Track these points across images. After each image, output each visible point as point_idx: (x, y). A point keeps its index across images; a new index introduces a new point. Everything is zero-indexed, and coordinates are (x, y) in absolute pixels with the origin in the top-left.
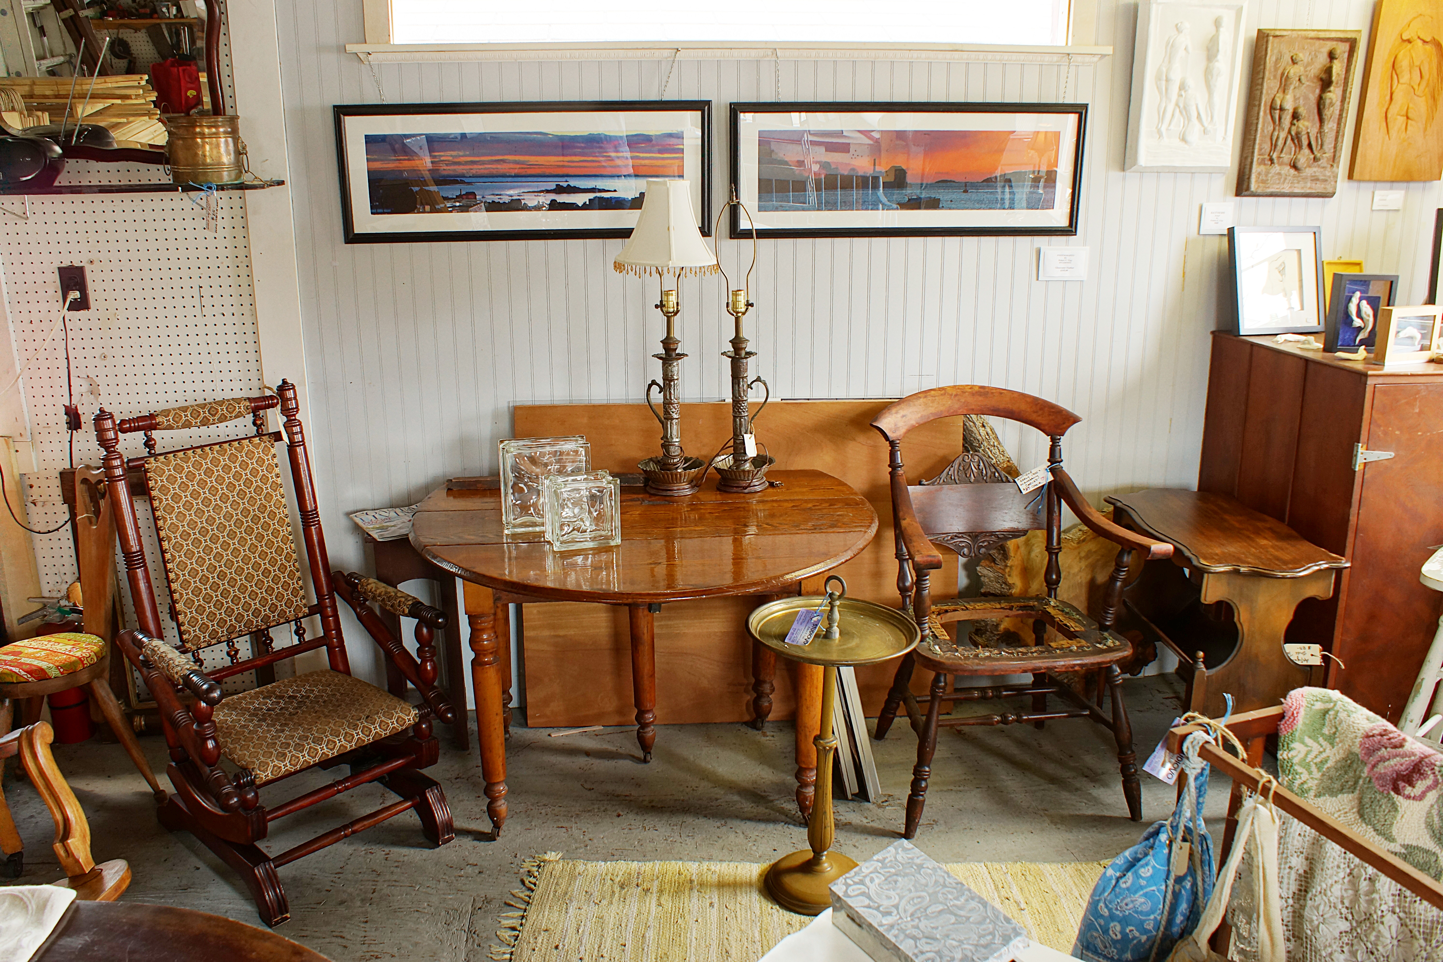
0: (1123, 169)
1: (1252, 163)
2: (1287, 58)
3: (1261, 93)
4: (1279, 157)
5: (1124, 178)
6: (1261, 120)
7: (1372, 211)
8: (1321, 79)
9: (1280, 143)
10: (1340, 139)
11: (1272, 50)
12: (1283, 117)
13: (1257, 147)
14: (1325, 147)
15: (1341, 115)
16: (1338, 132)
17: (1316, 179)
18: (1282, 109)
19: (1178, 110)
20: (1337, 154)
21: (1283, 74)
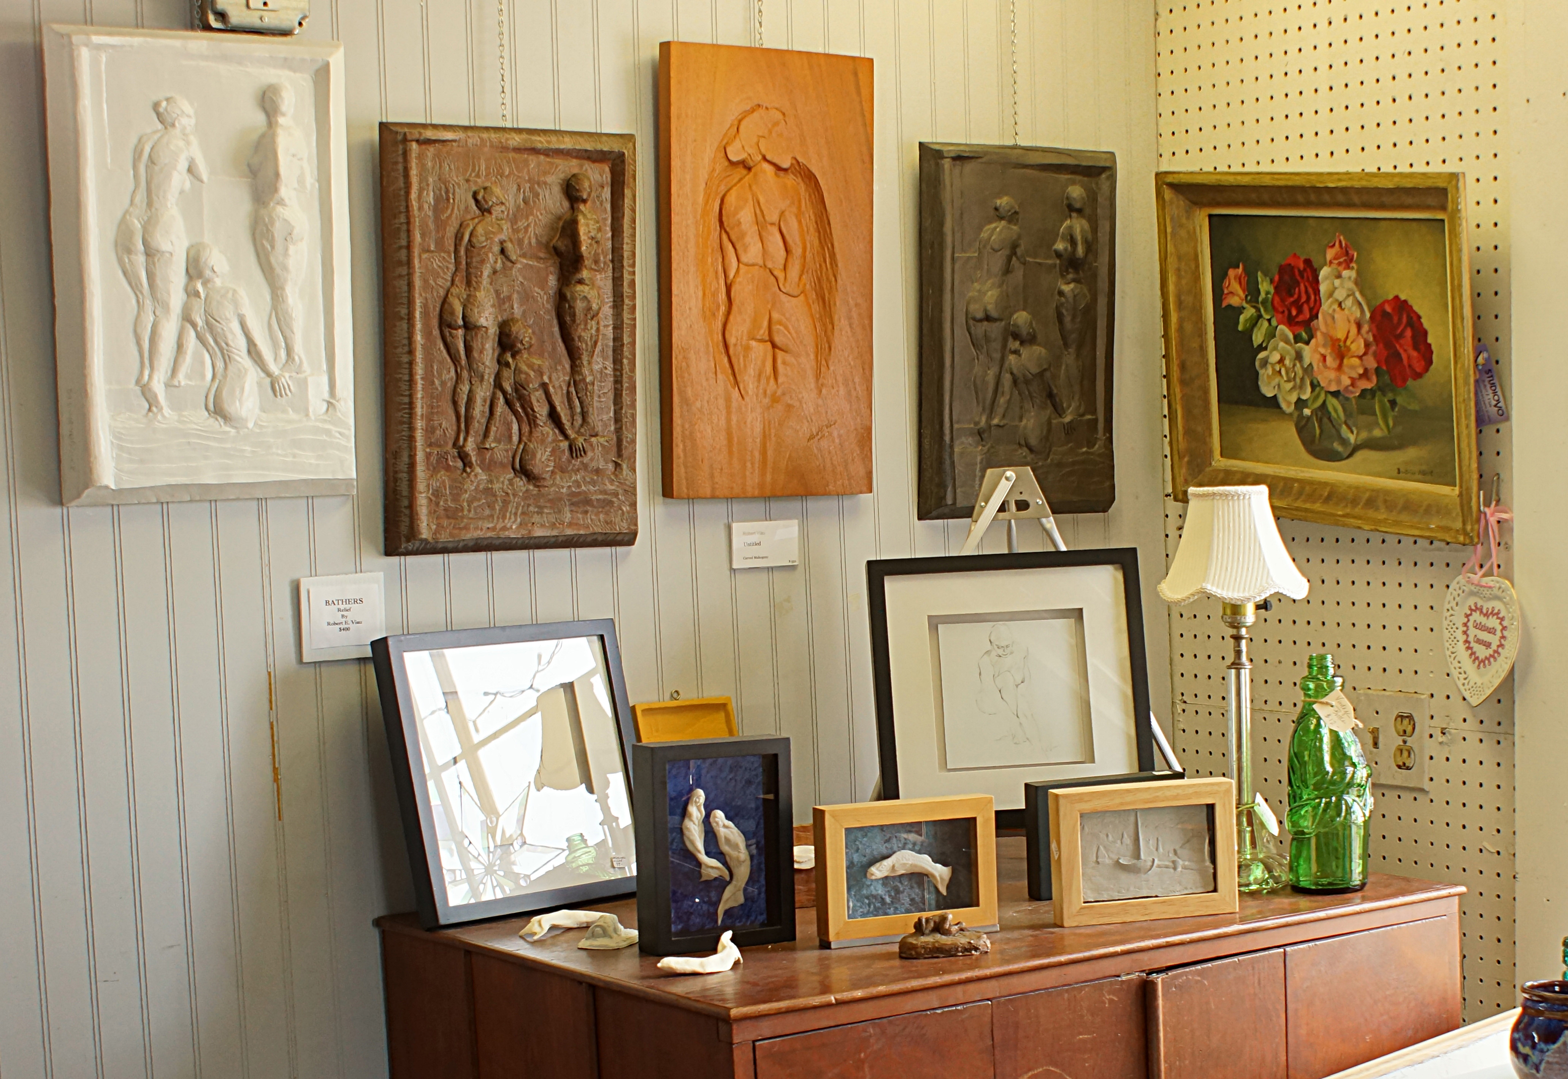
0: (58, 499)
1: (412, 466)
2: (463, 197)
3: (410, 285)
4: (481, 449)
5: (66, 526)
6: (419, 355)
7: (733, 570)
8: (556, 251)
9: (479, 410)
10: (626, 398)
11: (422, 179)
12: (476, 345)
13: (419, 424)
14: (593, 418)
15: (618, 339)
16: (618, 381)
17: (581, 502)
18: (469, 326)
19: (191, 336)
20: (626, 434)
21: (458, 237)
